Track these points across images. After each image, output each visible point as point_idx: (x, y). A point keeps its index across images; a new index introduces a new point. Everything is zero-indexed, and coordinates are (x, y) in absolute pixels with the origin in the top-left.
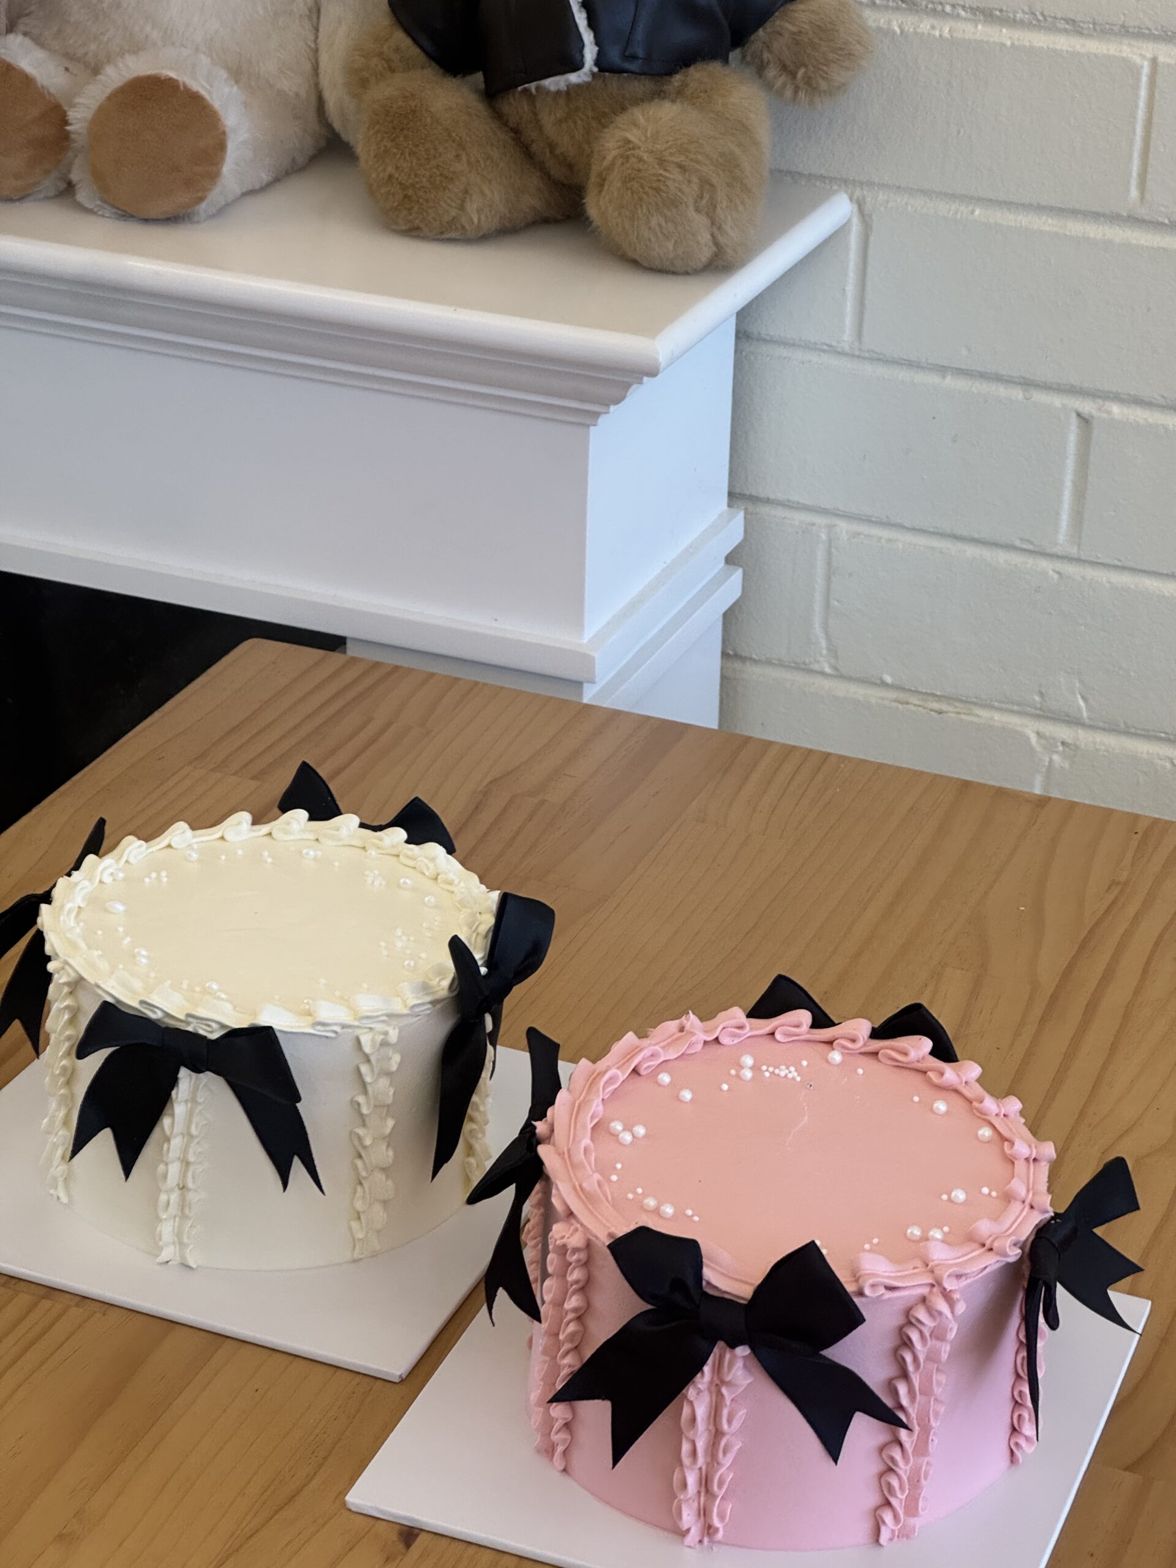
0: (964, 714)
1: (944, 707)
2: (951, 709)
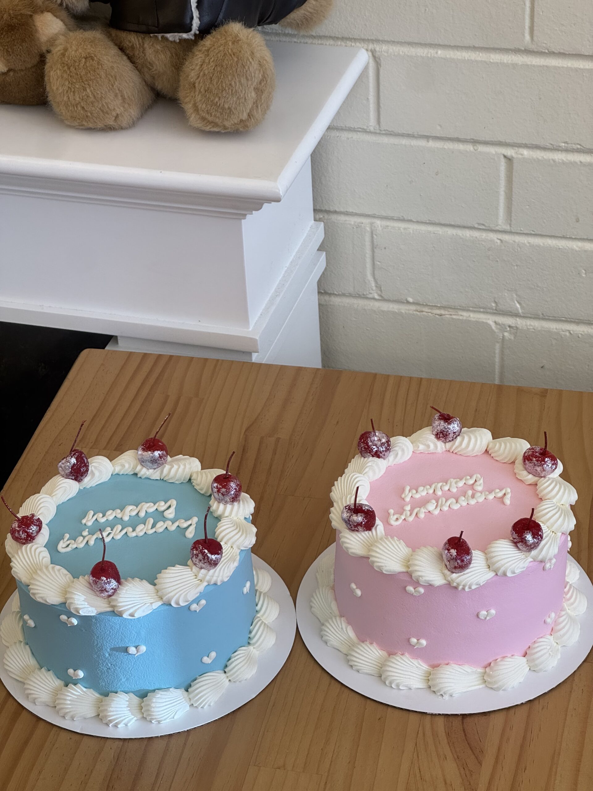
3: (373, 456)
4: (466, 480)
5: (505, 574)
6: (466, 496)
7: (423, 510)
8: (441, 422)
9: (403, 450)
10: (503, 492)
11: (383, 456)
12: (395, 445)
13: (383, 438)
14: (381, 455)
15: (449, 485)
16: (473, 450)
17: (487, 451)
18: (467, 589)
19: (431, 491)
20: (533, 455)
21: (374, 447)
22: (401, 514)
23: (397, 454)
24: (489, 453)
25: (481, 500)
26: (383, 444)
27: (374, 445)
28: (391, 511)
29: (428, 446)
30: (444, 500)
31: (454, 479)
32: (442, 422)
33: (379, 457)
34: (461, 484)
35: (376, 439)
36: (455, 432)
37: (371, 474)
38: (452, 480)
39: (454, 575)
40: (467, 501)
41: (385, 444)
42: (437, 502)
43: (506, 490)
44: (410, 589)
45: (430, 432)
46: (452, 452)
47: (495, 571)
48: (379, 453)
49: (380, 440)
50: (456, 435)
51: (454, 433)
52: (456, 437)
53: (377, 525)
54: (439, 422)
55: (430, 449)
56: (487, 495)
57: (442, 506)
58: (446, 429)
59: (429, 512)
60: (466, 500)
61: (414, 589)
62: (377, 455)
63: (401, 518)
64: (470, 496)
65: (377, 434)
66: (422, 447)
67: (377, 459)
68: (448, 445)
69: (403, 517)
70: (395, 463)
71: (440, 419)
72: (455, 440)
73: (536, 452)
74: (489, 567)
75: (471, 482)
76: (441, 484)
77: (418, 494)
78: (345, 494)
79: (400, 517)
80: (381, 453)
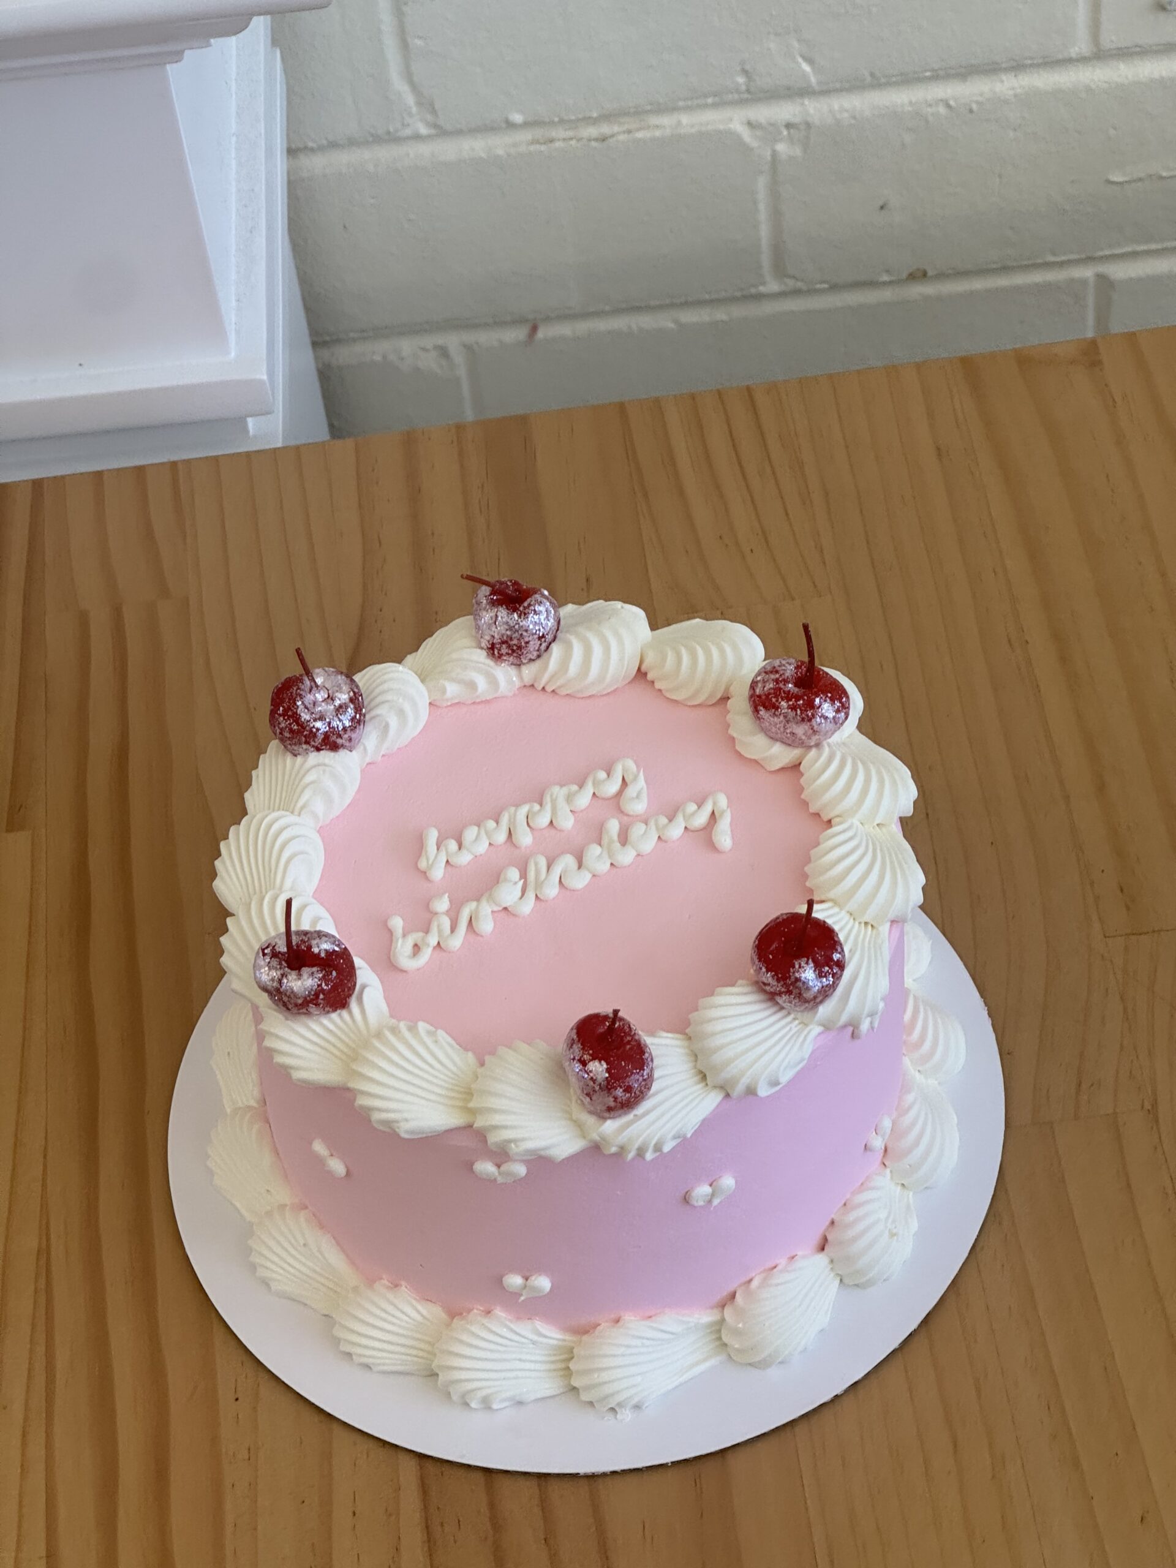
0: (639, 130)
1: (605, 129)
2: (616, 129)
3: (318, 749)
4: (596, 784)
5: (751, 1091)
6: (605, 841)
7: (486, 909)
8: (499, 614)
9: (401, 713)
10: (708, 808)
11: (347, 744)
12: (378, 700)
13: (340, 690)
14: (339, 741)
15: (548, 807)
16: (601, 678)
17: (641, 674)
18: (649, 1156)
19: (501, 837)
20: (777, 692)
21: (318, 724)
22: (427, 931)
23: (387, 727)
24: (650, 677)
25: (648, 845)
26: (340, 709)
27: (315, 720)
28: (397, 923)
29: (472, 685)
30: (543, 862)
31: (562, 786)
32: (502, 613)
33: (335, 747)
34: (584, 800)
35: (320, 696)
36: (543, 636)
37: (319, 806)
38: (556, 789)
39: (610, 1126)
40: (611, 855)
41: (347, 707)
42: (524, 875)
43: (715, 803)
44: (486, 1167)
45: (467, 642)
46: (543, 688)
47: (721, 1087)
48: (333, 738)
49: (330, 698)
50: (547, 641)
51: (540, 638)
52: (548, 647)
53: (364, 987)
54: (493, 614)
55: (478, 693)
56: (665, 826)
57: (539, 885)
58: (517, 631)
59: (505, 909)
60: (605, 855)
61: (499, 1166)
62: (331, 742)
63: (428, 945)
64: (615, 838)
65: (319, 681)
66: (452, 690)
67: (331, 754)
68: (528, 672)
69: (433, 940)
70: (382, 753)
71: (493, 604)
72: (545, 656)
73: (786, 681)
74: (703, 1077)
75: (613, 787)
76: (524, 810)
77: (464, 851)
78: (257, 888)
79: (423, 939)
80: (340, 736)
